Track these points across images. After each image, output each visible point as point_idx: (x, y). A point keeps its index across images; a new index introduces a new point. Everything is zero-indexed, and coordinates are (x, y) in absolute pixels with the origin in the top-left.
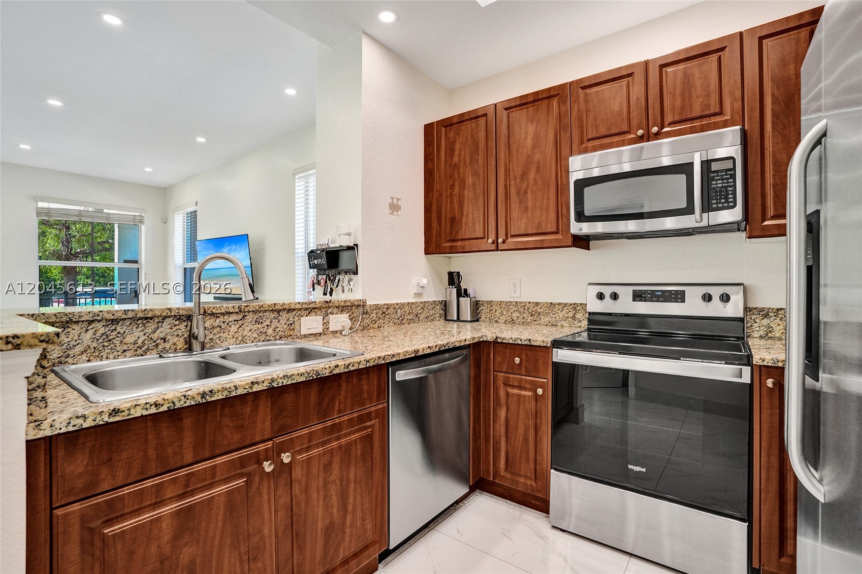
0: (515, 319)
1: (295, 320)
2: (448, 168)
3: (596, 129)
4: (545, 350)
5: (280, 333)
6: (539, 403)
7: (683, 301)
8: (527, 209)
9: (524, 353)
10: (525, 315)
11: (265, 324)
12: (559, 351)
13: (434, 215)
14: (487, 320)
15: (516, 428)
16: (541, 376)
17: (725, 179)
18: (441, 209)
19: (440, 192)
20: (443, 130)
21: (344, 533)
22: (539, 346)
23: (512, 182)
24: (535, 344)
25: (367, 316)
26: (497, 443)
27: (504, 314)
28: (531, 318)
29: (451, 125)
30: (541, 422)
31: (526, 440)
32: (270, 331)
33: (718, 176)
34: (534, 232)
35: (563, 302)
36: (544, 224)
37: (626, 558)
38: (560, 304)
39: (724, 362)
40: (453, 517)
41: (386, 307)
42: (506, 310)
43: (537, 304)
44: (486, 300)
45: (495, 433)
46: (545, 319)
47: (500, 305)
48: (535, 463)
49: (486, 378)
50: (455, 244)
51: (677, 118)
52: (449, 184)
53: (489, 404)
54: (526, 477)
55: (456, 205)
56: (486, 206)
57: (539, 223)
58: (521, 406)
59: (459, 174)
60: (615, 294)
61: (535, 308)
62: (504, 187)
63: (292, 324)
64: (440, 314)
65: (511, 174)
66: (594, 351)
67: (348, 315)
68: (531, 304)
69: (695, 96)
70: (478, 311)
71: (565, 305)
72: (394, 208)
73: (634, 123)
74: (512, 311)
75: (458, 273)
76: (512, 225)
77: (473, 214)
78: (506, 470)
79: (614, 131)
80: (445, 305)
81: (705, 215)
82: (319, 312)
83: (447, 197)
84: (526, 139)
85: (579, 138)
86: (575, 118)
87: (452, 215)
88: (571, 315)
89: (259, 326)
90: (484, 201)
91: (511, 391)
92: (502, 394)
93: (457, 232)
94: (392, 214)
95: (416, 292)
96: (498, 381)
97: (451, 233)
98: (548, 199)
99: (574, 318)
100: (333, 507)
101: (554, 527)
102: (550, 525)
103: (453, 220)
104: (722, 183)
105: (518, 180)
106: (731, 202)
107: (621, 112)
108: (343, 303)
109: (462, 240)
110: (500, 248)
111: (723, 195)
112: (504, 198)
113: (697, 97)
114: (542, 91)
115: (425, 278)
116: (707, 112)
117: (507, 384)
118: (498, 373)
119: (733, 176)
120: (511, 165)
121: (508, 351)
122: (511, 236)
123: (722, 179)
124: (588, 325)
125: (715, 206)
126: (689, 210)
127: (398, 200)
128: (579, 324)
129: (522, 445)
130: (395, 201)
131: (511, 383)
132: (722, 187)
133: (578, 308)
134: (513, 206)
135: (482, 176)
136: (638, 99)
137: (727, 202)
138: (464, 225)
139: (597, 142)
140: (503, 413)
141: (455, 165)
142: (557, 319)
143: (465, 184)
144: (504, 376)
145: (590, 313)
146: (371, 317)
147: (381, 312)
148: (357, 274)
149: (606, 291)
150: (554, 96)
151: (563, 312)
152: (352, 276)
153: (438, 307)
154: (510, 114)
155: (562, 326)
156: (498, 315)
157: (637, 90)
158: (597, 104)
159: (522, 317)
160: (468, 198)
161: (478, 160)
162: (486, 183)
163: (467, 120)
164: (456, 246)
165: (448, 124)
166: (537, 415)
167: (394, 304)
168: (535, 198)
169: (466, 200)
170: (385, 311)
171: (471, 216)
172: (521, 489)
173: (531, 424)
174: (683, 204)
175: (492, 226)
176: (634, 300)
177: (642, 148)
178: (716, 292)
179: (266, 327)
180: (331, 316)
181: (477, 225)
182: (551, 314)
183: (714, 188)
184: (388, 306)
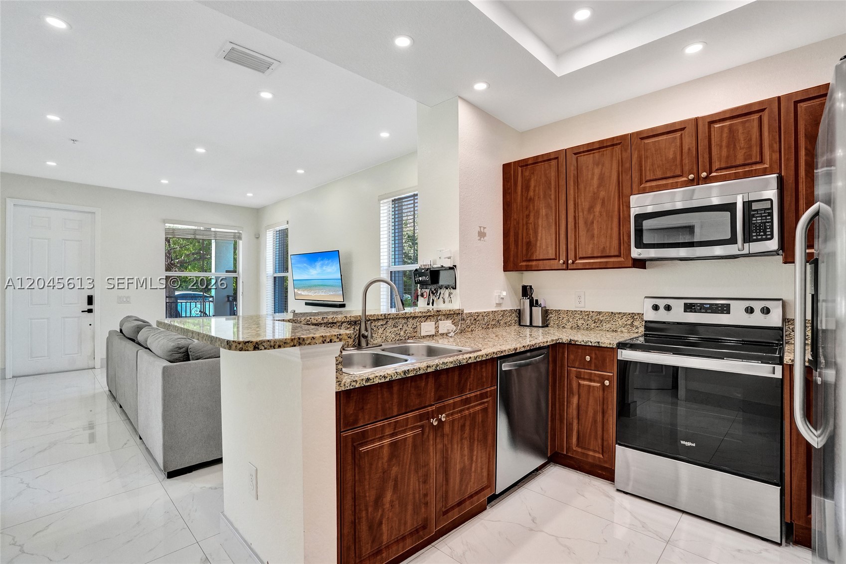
0: (580, 325)
1: (418, 325)
2: (524, 201)
3: (654, 172)
4: (612, 351)
5: (408, 335)
6: (606, 392)
7: (728, 312)
8: (594, 237)
9: (594, 353)
10: (588, 322)
11: (399, 328)
12: (623, 351)
13: (512, 239)
14: (556, 326)
15: (587, 412)
16: (608, 370)
17: (764, 216)
18: (518, 234)
19: (517, 219)
20: (520, 169)
21: (471, 476)
22: (607, 347)
23: (581, 214)
24: (603, 346)
25: (464, 322)
26: (570, 424)
27: (571, 321)
28: (594, 325)
29: (527, 165)
30: (608, 407)
31: (595, 421)
32: (402, 333)
33: (758, 214)
34: (599, 255)
35: (623, 312)
36: (608, 248)
37: (679, 514)
38: (620, 313)
39: (760, 362)
40: (535, 480)
41: (477, 314)
42: (572, 317)
43: (600, 313)
44: (554, 309)
45: (568, 416)
46: (607, 326)
47: (567, 313)
48: (603, 440)
49: (561, 373)
50: (530, 263)
51: (723, 165)
52: (525, 214)
53: (564, 393)
54: (595, 451)
55: (531, 232)
56: (557, 234)
57: (604, 248)
58: (591, 394)
59: (534, 207)
60: (669, 306)
61: (598, 317)
62: (573, 218)
63: (415, 328)
64: (515, 321)
65: (579, 207)
66: (652, 351)
67: (451, 321)
68: (594, 313)
69: (739, 148)
70: (547, 319)
71: (625, 314)
72: (482, 235)
73: (686, 168)
74: (577, 319)
75: (531, 286)
76: (580, 249)
77: (546, 239)
78: (578, 445)
79: (668, 175)
80: (519, 313)
81: (746, 245)
82: (432, 319)
83: (523, 225)
84: (592, 179)
85: (638, 179)
86: (636, 163)
87: (528, 240)
88: (629, 322)
89: (396, 329)
90: (556, 229)
91: (582, 382)
92: (575, 385)
93: (532, 254)
94: (480, 240)
95: (497, 302)
96: (571, 375)
97: (527, 254)
98: (612, 229)
99: (632, 325)
100: (465, 456)
101: (618, 490)
102: (615, 489)
103: (529, 244)
104: (761, 220)
105: (585, 213)
106: (769, 235)
107: (675, 159)
108: (448, 312)
109: (536, 260)
110: (569, 268)
111: (762, 229)
112: (573, 227)
113: (741, 149)
114: (607, 140)
115: (504, 290)
116: (749, 161)
117: (579, 377)
118: (571, 369)
119: (771, 215)
120: (579, 200)
121: (580, 351)
122: (579, 258)
123: (761, 217)
124: (645, 331)
125: (755, 238)
126: (733, 240)
127: (484, 228)
128: (636, 331)
129: (591, 426)
130: (482, 229)
131: (582, 377)
132: (761, 223)
133: (635, 317)
134: (581, 233)
135: (554, 208)
136: (689, 149)
137: (765, 234)
138: (538, 248)
139: (654, 184)
140: (575, 400)
141: (531, 199)
142: (617, 326)
143: (539, 214)
144: (576, 371)
145: (646, 322)
146: (466, 323)
147: (473, 319)
148: (455, 289)
149: (662, 303)
150: (616, 144)
151: (623, 320)
152: (452, 290)
153: (514, 314)
154: (578, 158)
155: (622, 332)
156: (565, 322)
157: (689, 141)
158: (654, 153)
159: (586, 324)
160: (542, 226)
161: (551, 195)
162: (557, 214)
163: (541, 162)
164: (532, 265)
165: (524, 164)
166: (604, 402)
167: (482, 313)
168: (601, 227)
169: (540, 228)
170: (476, 318)
171: (544, 241)
172: (590, 460)
173: (599, 408)
174: (728, 236)
175: (563, 249)
176: (685, 311)
177: (694, 190)
178: (758, 306)
179: (400, 330)
180: (440, 322)
181: (549, 248)
182: (612, 321)
183: (754, 224)
184: (478, 314)
